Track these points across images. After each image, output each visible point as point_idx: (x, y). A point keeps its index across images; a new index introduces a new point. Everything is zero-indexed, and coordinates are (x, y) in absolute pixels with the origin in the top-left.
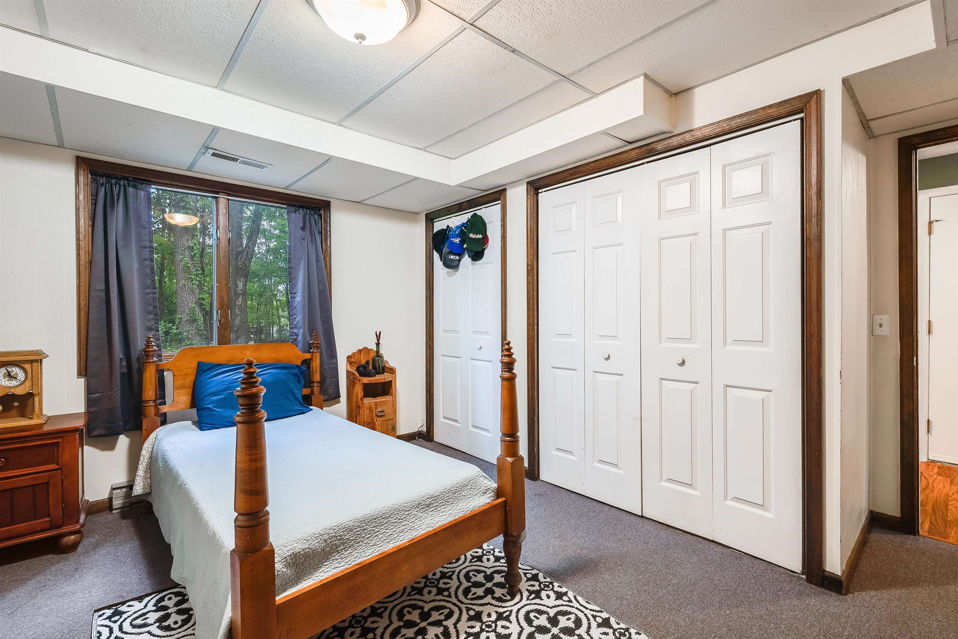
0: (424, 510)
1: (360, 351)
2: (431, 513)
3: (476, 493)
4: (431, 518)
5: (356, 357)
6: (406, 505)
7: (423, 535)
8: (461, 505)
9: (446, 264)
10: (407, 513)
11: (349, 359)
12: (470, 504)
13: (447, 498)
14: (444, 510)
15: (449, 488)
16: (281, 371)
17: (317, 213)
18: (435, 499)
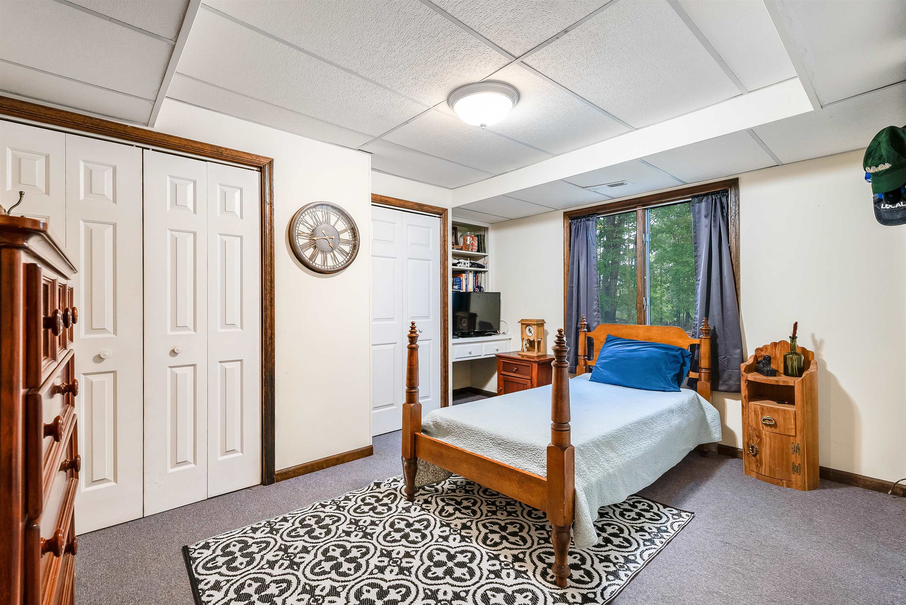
0: (495, 445)
1: (775, 344)
2: (498, 450)
3: (536, 461)
4: (496, 453)
5: (769, 351)
6: (487, 434)
7: (485, 457)
8: (520, 460)
9: (882, 218)
10: (485, 439)
11: (758, 351)
12: (526, 464)
13: (513, 448)
14: (507, 454)
15: (518, 443)
16: (660, 350)
17: (725, 195)
18: (505, 443)
